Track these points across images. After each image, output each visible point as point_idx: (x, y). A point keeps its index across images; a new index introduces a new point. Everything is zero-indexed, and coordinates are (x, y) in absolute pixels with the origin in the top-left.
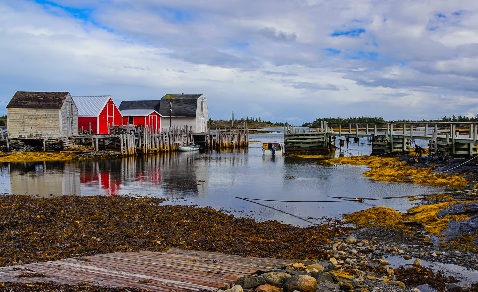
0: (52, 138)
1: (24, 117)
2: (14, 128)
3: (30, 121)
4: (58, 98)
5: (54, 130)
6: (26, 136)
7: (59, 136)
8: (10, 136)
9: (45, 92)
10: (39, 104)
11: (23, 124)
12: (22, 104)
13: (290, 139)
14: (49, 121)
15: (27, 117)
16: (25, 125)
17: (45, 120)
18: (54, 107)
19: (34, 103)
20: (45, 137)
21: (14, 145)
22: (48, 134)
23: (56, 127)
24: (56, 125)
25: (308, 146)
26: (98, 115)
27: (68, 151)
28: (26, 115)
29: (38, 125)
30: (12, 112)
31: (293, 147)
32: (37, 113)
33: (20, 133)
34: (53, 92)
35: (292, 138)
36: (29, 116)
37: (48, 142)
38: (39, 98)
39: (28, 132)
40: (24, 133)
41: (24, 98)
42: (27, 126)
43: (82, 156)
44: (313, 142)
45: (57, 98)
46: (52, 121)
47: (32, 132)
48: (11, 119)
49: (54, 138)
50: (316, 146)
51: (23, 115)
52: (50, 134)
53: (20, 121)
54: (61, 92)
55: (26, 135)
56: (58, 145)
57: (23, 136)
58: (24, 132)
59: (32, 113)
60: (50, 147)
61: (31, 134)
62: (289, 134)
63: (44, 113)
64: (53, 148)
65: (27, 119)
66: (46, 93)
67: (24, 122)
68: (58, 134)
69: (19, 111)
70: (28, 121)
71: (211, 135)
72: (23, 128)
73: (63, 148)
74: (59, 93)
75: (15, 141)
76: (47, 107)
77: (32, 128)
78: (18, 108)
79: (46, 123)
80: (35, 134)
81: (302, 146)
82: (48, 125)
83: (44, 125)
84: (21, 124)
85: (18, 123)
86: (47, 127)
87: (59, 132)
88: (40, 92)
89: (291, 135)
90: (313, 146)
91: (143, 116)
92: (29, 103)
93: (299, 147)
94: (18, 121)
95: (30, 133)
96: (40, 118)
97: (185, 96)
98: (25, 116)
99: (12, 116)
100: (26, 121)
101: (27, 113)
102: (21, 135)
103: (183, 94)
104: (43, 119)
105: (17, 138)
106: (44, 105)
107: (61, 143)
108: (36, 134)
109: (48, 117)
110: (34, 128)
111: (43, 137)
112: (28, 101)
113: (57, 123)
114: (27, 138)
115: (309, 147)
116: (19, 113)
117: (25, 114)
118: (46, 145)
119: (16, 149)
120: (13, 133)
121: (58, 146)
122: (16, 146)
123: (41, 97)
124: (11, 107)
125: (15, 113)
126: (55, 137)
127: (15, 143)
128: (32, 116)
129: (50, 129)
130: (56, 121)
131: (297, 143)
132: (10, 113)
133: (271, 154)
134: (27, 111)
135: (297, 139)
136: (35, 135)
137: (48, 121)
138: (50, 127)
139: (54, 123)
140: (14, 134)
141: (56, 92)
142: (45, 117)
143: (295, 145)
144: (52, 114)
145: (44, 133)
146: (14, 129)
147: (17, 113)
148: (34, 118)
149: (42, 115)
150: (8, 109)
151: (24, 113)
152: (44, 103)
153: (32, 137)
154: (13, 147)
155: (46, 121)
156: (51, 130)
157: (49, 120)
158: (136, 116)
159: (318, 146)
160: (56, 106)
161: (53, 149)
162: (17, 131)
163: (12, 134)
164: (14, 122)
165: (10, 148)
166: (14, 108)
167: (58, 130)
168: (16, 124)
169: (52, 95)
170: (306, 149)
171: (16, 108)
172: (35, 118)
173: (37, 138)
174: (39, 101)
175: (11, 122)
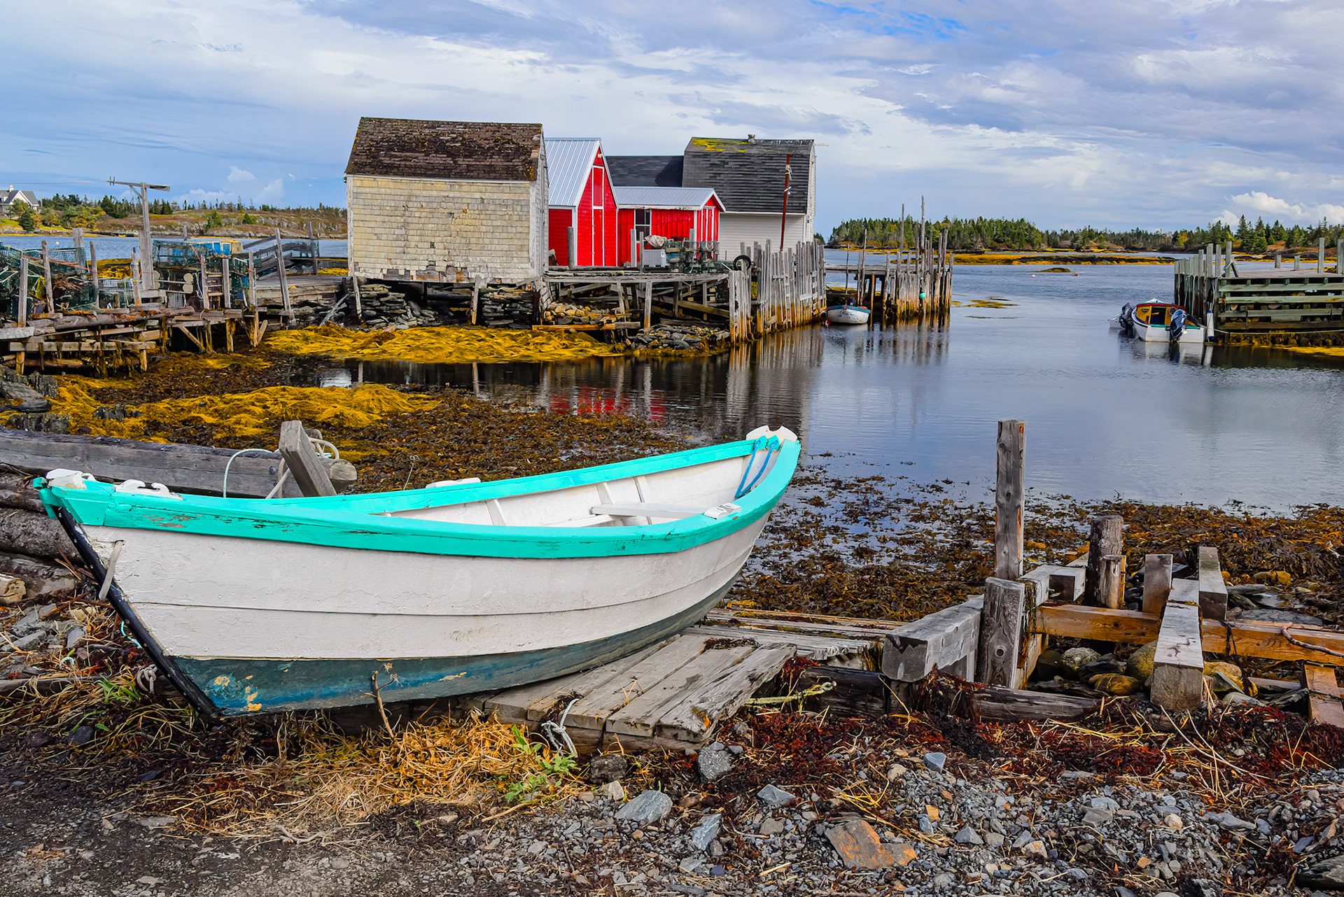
0: (504, 282)
1: (406, 208)
2: (371, 242)
3: (427, 220)
4: (513, 143)
5: (508, 254)
6: (413, 273)
7: (527, 273)
8: (355, 270)
9: (461, 124)
10: (455, 162)
11: (403, 231)
12: (397, 162)
13: (1233, 294)
14: (496, 223)
15: (419, 205)
16: (411, 232)
17: (482, 217)
18: (511, 174)
19: (438, 159)
20: (478, 277)
21: (376, 303)
22: (489, 265)
23: (516, 242)
24: (518, 235)
25: (1296, 315)
26: (577, 203)
27: (556, 324)
28: (414, 199)
29: (454, 233)
30: (367, 190)
31: (1244, 319)
32: (451, 195)
33: (393, 261)
34: (489, 124)
35: (1243, 288)
36: (424, 204)
37: (488, 292)
38: (447, 141)
39: (421, 258)
40: (407, 262)
41: (393, 141)
42: (417, 238)
43: (643, 343)
44: (1313, 305)
45: (508, 143)
46: (505, 223)
47: (435, 258)
48: (362, 212)
49: (509, 282)
50: (1322, 317)
51: (402, 198)
52: (495, 265)
53: (393, 219)
54: (516, 125)
55: (413, 269)
56: (523, 305)
57: (402, 272)
58: (405, 257)
59: (435, 193)
60: (495, 311)
61: (432, 265)
62: (1232, 276)
63: (478, 196)
64: (508, 315)
65: (417, 215)
66: (466, 125)
67: (405, 225)
68: (523, 266)
69: (391, 185)
70: (422, 220)
71: (869, 273)
72: (403, 244)
73: (540, 315)
74: (509, 126)
75: (377, 287)
76: (487, 175)
77: (432, 246)
78: (386, 174)
79: (484, 229)
80: (445, 264)
81: (1276, 315)
82: (489, 235)
83: (477, 235)
84: (397, 232)
85: (385, 225)
86: (487, 241)
87: (526, 260)
88: (443, 123)
89: (1243, 281)
90: (1313, 318)
91: (687, 209)
92: (420, 159)
93: (1268, 319)
94: (386, 219)
95: (427, 263)
96: (465, 211)
97: (759, 143)
98: (410, 204)
99: (367, 202)
100: (416, 220)
101: (418, 193)
102: (394, 267)
103: (750, 137)
104: (473, 216)
105: (381, 277)
106: (473, 166)
107: (535, 296)
108: (448, 266)
109: (492, 207)
110: (441, 246)
111: (473, 275)
112: (413, 151)
113: (520, 229)
114: (415, 280)
115: (1299, 319)
116: (389, 191)
117: (410, 196)
118: (481, 304)
119: (386, 315)
120: (367, 260)
121: (522, 309)
122: (382, 304)
123: (453, 140)
124: (364, 173)
125: (375, 190)
126: (512, 276)
127: (379, 296)
128: (435, 205)
129: (498, 248)
130: (518, 224)
131: (1258, 306)
132: (360, 190)
133: (1168, 340)
134: (420, 186)
135: (1260, 294)
136: (443, 269)
137: (489, 223)
138: (496, 241)
139: (510, 229)
140: (370, 265)
141: (499, 124)
142: (481, 207)
143: (1254, 313)
144: (506, 196)
145: (474, 261)
146: (371, 248)
147: (383, 191)
148: (442, 210)
149: (469, 201)
150: (350, 178)
151: (406, 193)
152: (471, 161)
153: (432, 277)
154: (374, 308)
155: (484, 222)
156: (500, 254)
157: (493, 217)
158: (658, 207)
159: (1329, 317)
160: (517, 170)
161: (507, 318)
162: (383, 255)
163: (364, 265)
164: (373, 225)
165: (363, 310)
166: (373, 174)
167: (525, 254)
168: (377, 231)
169: (490, 133)
170: (1291, 326)
171: (381, 174)
172: (447, 211)
173: (451, 278)
174: (452, 154)
175: (361, 224)
